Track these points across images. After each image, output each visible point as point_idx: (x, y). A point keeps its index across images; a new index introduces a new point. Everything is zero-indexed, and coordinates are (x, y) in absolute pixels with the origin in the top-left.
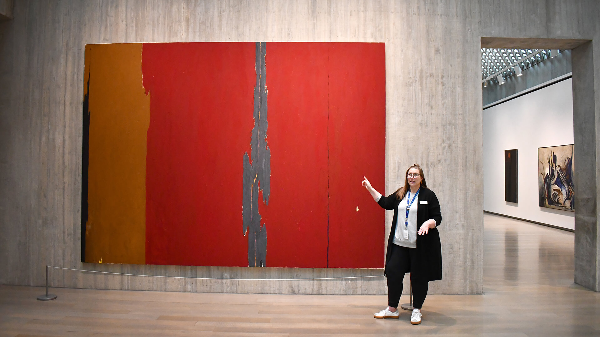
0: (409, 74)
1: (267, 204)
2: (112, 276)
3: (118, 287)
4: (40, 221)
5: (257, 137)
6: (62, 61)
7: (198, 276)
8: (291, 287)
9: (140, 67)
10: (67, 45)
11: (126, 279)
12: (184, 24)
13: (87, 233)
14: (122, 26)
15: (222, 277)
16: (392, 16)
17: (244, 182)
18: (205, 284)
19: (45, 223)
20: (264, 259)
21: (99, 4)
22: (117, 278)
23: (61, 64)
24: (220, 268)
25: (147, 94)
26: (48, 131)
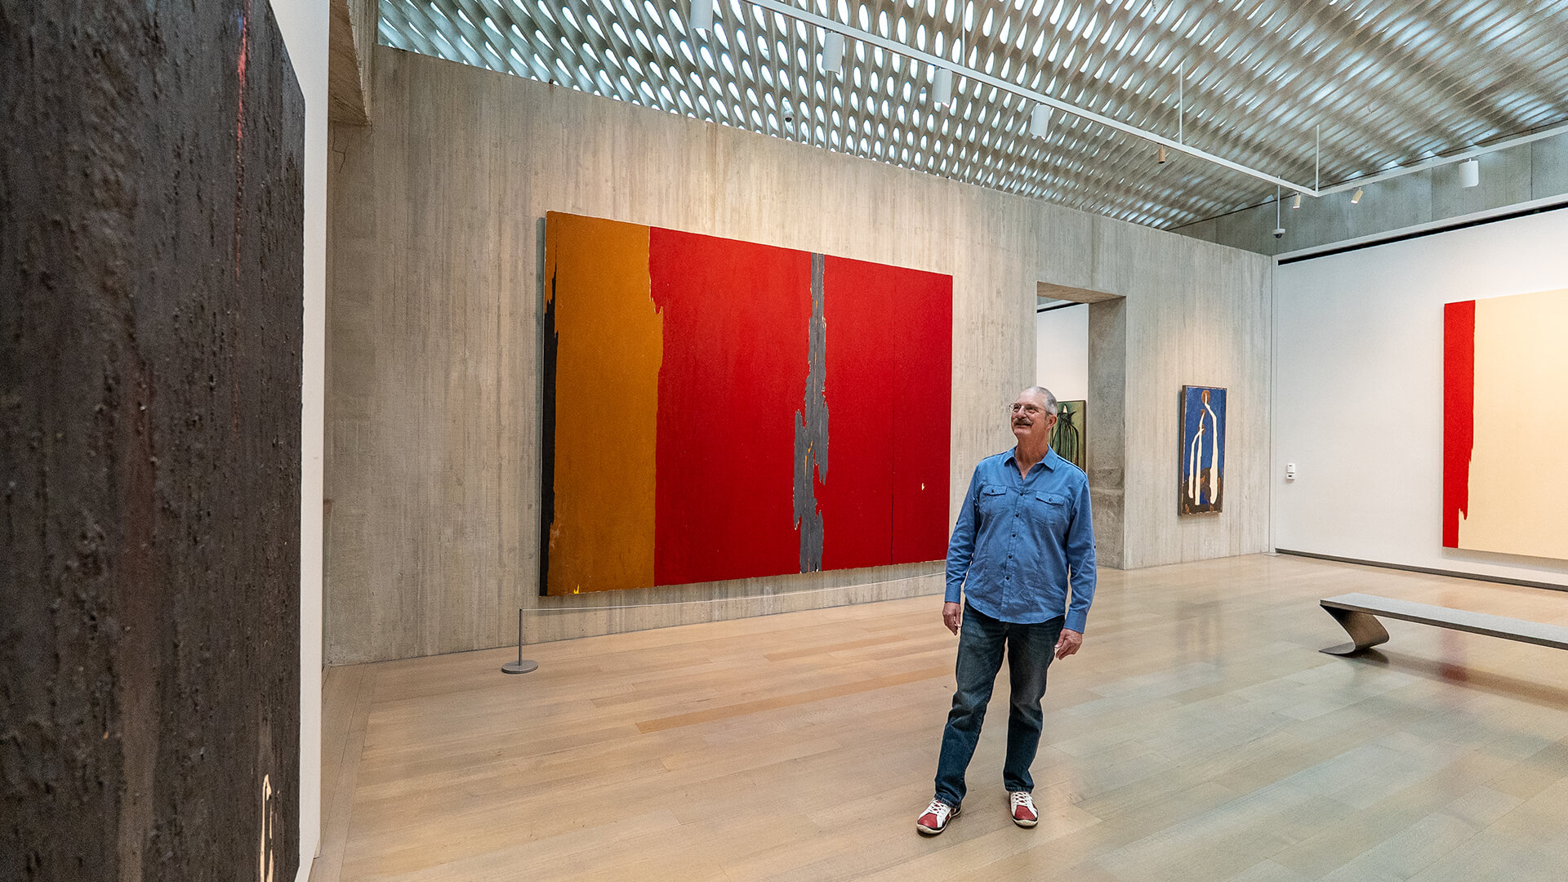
0: (972, 318)
1: (824, 483)
2: (593, 613)
3: (604, 630)
4: (449, 531)
5: (812, 390)
6: (491, 230)
7: (729, 595)
8: (847, 595)
9: (647, 267)
10: (500, 203)
11: (618, 616)
12: (707, 206)
13: (552, 544)
14: (607, 189)
15: (762, 593)
16: (957, 242)
17: (796, 453)
18: (740, 606)
19: (460, 532)
20: (819, 560)
21: (563, 140)
22: (602, 615)
23: (488, 238)
24: (760, 578)
25: (658, 312)
26: (464, 361)
